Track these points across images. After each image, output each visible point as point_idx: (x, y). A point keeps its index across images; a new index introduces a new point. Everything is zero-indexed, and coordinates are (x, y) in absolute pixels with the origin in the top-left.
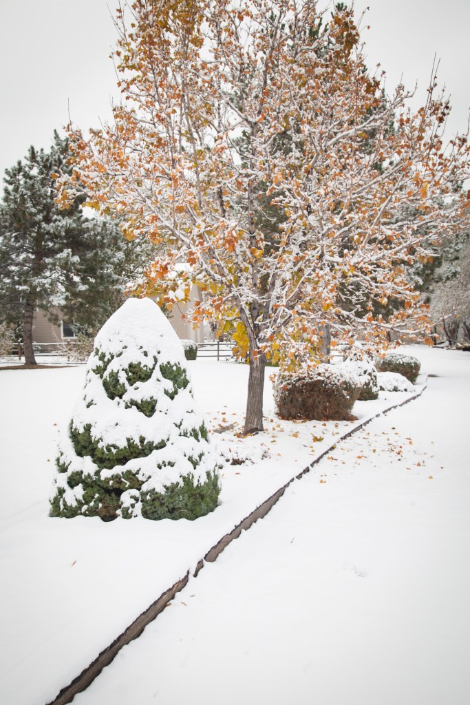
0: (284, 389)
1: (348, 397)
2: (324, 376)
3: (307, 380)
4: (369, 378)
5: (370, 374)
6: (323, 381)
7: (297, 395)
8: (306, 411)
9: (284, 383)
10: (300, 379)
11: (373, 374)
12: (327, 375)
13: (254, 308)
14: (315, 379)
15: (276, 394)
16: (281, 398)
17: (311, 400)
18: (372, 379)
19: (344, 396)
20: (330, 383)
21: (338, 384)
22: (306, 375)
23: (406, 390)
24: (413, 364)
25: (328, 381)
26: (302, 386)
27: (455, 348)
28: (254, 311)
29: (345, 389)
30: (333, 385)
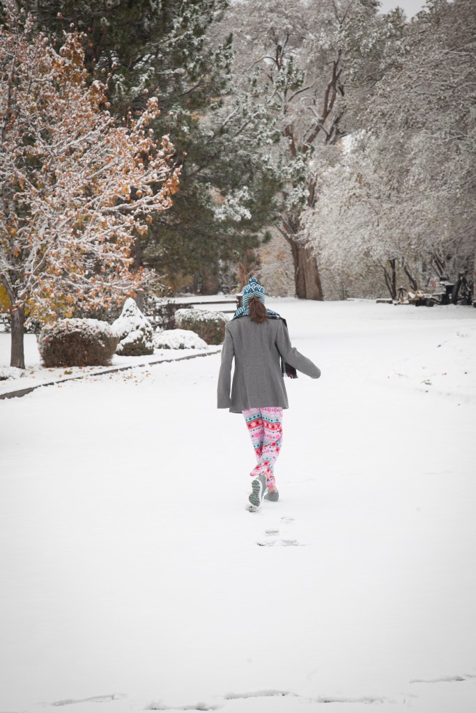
0: (47, 341)
1: (103, 345)
2: (81, 328)
3: (67, 332)
4: (142, 333)
5: (143, 330)
6: (80, 333)
7: (59, 346)
8: (67, 360)
9: (47, 336)
10: (60, 332)
11: (147, 329)
12: (84, 327)
13: (13, 274)
14: (73, 331)
15: (40, 346)
16: (44, 349)
17: (70, 350)
18: (145, 334)
19: (100, 345)
20: (86, 334)
21: (94, 334)
22: (65, 328)
23: (193, 347)
24: (217, 321)
25: (85, 333)
26: (62, 338)
27: (407, 302)
28: (13, 276)
29: (101, 339)
30: (90, 336)
